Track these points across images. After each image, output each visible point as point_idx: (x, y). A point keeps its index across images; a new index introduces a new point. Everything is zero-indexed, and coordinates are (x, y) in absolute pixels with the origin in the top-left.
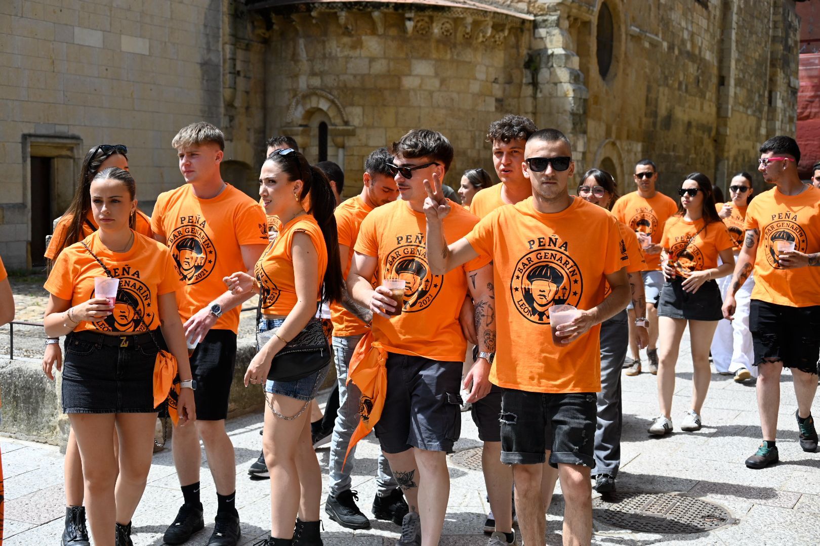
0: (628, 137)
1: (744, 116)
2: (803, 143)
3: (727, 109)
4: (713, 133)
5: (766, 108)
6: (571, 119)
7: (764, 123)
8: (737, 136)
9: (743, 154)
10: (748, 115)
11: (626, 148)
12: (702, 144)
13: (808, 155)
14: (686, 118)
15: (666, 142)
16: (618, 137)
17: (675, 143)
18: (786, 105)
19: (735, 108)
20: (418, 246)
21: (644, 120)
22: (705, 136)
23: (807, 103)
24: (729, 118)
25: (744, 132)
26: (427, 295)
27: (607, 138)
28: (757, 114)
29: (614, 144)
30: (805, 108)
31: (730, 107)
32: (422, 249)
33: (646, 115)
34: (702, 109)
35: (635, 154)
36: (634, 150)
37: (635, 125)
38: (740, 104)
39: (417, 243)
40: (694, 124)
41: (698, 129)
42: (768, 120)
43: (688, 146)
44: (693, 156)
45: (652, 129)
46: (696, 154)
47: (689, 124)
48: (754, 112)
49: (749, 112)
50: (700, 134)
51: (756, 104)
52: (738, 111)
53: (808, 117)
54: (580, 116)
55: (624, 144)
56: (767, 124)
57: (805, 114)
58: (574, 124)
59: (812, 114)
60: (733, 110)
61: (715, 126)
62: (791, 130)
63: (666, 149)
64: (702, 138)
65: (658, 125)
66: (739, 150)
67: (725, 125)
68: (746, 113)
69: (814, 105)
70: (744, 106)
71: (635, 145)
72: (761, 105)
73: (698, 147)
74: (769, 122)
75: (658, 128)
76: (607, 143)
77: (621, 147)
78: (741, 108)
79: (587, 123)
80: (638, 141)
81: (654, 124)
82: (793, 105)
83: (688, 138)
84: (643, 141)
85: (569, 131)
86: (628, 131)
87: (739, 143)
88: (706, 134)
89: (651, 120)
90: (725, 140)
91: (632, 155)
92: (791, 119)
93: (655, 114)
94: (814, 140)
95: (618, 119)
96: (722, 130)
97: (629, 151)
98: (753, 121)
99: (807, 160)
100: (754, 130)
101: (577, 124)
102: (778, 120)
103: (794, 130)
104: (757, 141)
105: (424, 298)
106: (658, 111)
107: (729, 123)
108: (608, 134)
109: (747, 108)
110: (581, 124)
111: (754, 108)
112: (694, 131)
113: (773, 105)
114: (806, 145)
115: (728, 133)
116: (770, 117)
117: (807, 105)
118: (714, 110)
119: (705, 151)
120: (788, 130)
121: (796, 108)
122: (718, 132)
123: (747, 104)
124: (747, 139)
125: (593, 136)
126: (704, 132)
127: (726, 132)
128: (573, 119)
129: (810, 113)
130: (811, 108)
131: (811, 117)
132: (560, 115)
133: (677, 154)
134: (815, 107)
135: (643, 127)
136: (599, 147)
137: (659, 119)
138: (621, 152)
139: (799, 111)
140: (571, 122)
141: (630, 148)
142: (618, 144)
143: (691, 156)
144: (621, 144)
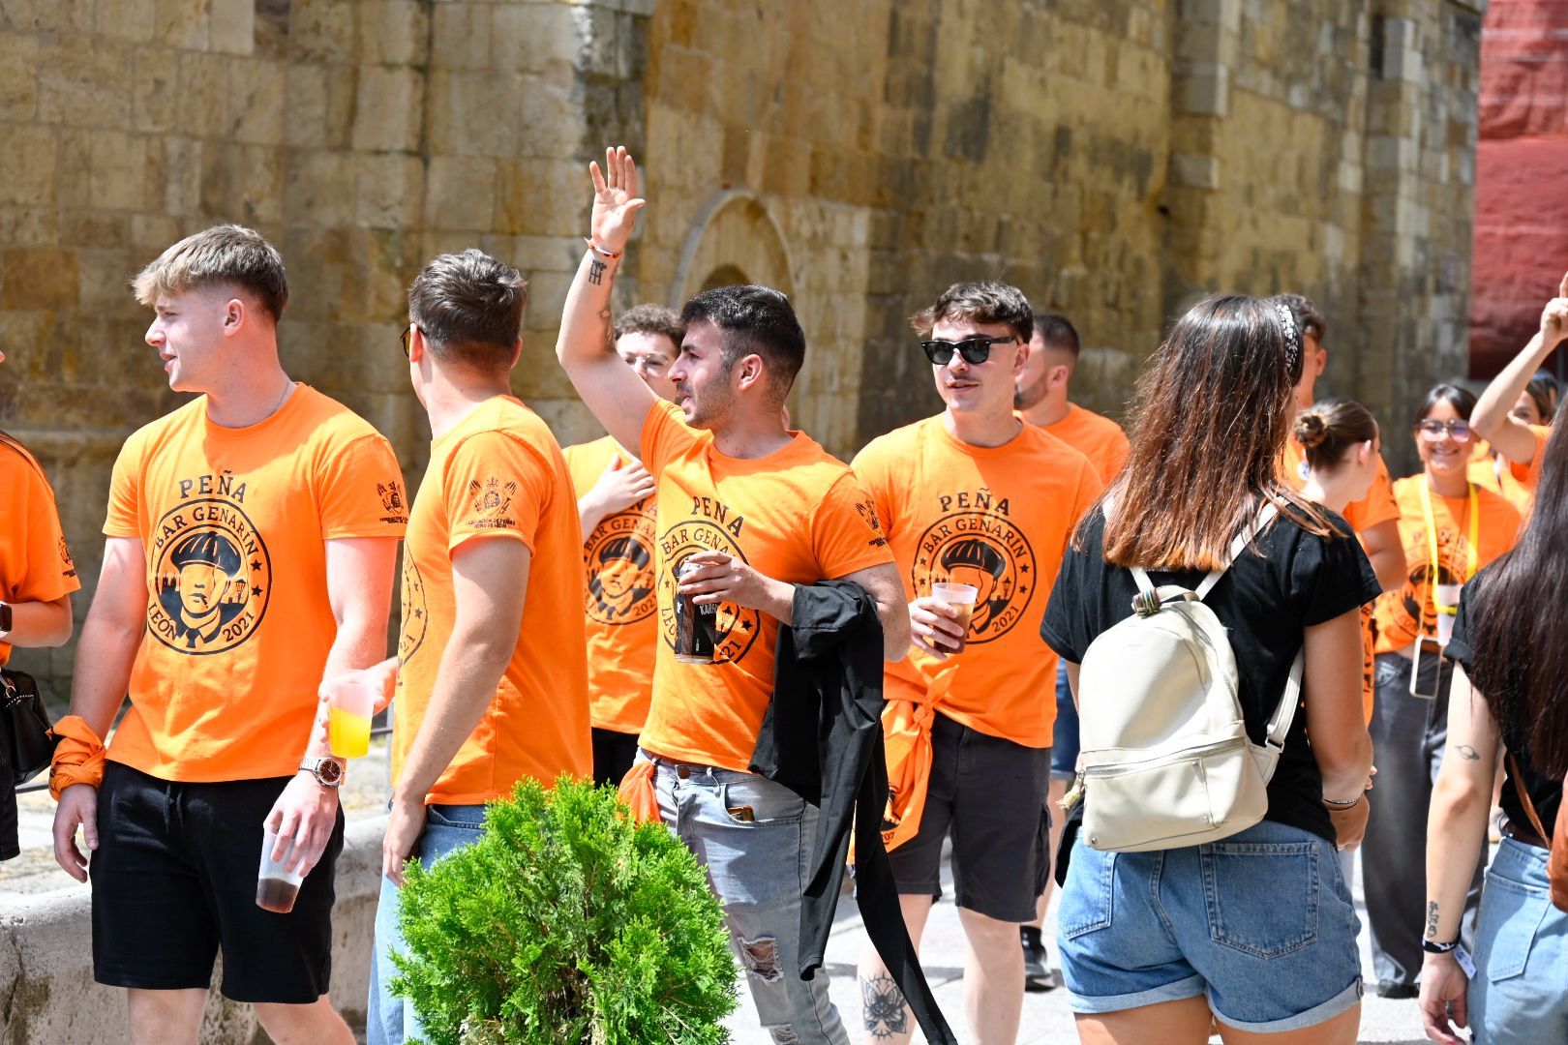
0: (815, 186)
1: (1277, 112)
2: (1501, 231)
3: (1212, 79)
4: (1156, 179)
5: (1360, 86)
6: (581, 97)
7: (1351, 143)
8: (1249, 194)
9: (1273, 271)
10: (1293, 112)
11: (806, 230)
12: (1112, 224)
13: (1518, 280)
14: (1049, 114)
15: (969, 209)
16: (775, 184)
17: (1005, 217)
18: (1438, 74)
19: (1241, 81)
21: (881, 113)
22: (1125, 192)
23: (1517, 69)
24: (1220, 120)
25: (1274, 178)
27: (726, 187)
28: (1328, 106)
29: (756, 211)
30: (1510, 89)
31: (1222, 73)
33: (887, 98)
34: (1112, 78)
35: (844, 257)
36: (839, 238)
37: (842, 132)
38: (1262, 65)
40: (1080, 137)
41: (1094, 160)
42: (1367, 134)
43: (1057, 231)
44: (1075, 270)
45: (910, 153)
46: (1091, 264)
47: (1062, 137)
48: (1317, 96)
49: (1297, 97)
50: (1104, 180)
51: (1322, 63)
52: (1254, 93)
53: (1518, 128)
54: (618, 87)
55: (798, 212)
56: (1364, 149)
57: (1510, 114)
58: (590, 120)
59: (1537, 118)
60: (1233, 88)
61: (1161, 149)
62: (1455, 176)
63: (967, 238)
64: (1110, 199)
65: (939, 135)
66: (1256, 253)
67: (1205, 148)
68: (1285, 103)
69: (1542, 77)
70: (1276, 73)
71: (841, 220)
72: (1344, 73)
73: (1094, 235)
74: (1372, 143)
75: (936, 151)
76: (732, 206)
77: (787, 228)
78: (1266, 82)
79: (644, 119)
80: (854, 202)
81: (922, 133)
82: (1466, 78)
83: (1055, 194)
84: (876, 205)
85: (572, 148)
86: (814, 156)
87: (1254, 222)
88: (1128, 181)
89: (910, 115)
90: (1203, 209)
91: (832, 258)
92: (1456, 134)
93: (924, 92)
94: (1542, 223)
95: (774, 107)
96: (1188, 166)
97: (818, 244)
98: (1309, 134)
99: (1517, 299)
100: (1313, 172)
101: (605, 122)
102: (1408, 135)
103: (1466, 175)
104: (1325, 218)
106: (937, 76)
107: (1216, 140)
108: (733, 169)
109: (1289, 80)
110: (623, 122)
111: (1315, 83)
112: (1079, 166)
113: (1388, 72)
114: (1515, 239)
115: (1215, 182)
116: (1377, 122)
117: (1517, 79)
118: (1159, 83)
119: (1124, 249)
120: (1444, 175)
121: (1474, 88)
122: (1174, 178)
123: (1289, 66)
124: (1288, 206)
125: (670, 176)
126: (1118, 175)
127: (1208, 178)
128: (589, 101)
129: (1529, 109)
130: (1533, 90)
131: (1532, 128)
132: (532, 79)
133: (1012, 262)
134: (1548, 90)
135: (877, 144)
136: (696, 222)
137: (941, 112)
138: (785, 244)
139: (1486, 100)
140: (579, 110)
141: (820, 228)
142: (774, 210)
143: (1065, 273)
144: (785, 214)
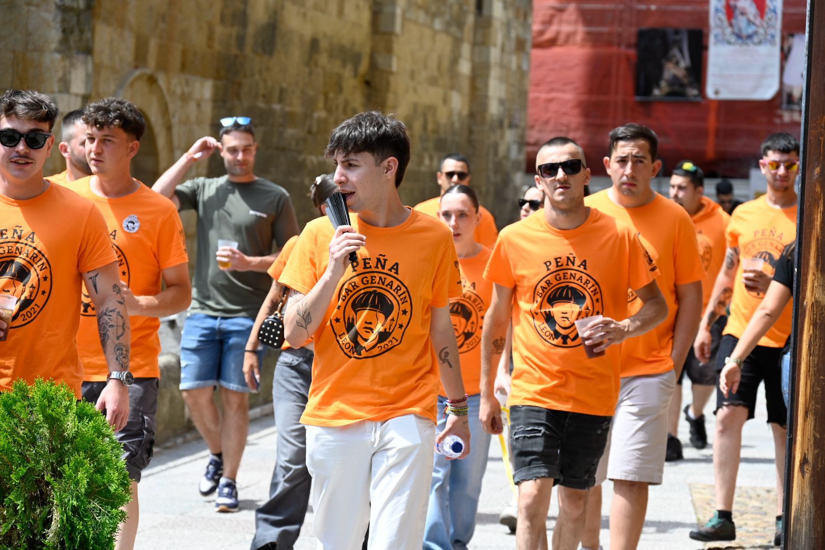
0: (184, 67)
1: (427, 32)
2: (543, 96)
3: (393, 15)
4: (364, 67)
5: (470, 19)
6: (59, 18)
7: (466, 49)
8: (412, 75)
9: (425, 115)
10: (435, 32)
11: (178, 91)
12: (340, 89)
13: (552, 122)
14: (307, 31)
15: (265, 81)
16: (163, 66)
17: (285, 85)
18: (511, 13)
19: (408, 15)
20: (17, 242)
21: (219, 30)
22: (348, 73)
23: (551, 12)
24: (397, 36)
25: (425, 66)
26: (32, 305)
27: (136, 67)
28: (454, 29)
29: (152, 80)
30: (548, 22)
31: (399, 11)
32: (23, 246)
33: (223, 20)
34: (341, 13)
35: (199, 105)
36: (196, 95)
37: (198, 39)
38: (420, 7)
39: (16, 239)
40: (324, 44)
41: (331, 55)
42: (474, 44)
43: (311, 93)
44: (320, 114)
45: (234, 51)
46: (329, 110)
47: (314, 44)
48: (448, 25)
49: (438, 24)
50: (336, 67)
51: (451, 7)
52: (415, 22)
53: (552, 42)
54: (78, 13)
55: (175, 81)
56: (472, 53)
57: (549, 35)
58: (64, 31)
59: (562, 38)
60: (405, 19)
61: (366, 51)
62: (519, 67)
63: (264, 96)
64: (340, 77)
65: (249, 41)
66: (415, 106)
67: (389, 50)
68: (431, 27)
69: (565, 16)
70: (427, 11)
71: (197, 85)
72: (462, 13)
73: (331, 95)
74: (477, 49)
75: (248, 49)
76: (139, 78)
77: (169, 89)
78: (421, 16)
79: (93, 31)
80: (204, 76)
81: (241, 41)
82: (526, 16)
83: (311, 73)
84: (217, 77)
85: (53, 46)
86: (184, 53)
87: (415, 90)
88: (349, 67)
89: (235, 31)
90: (388, 83)
91: (192, 106)
92: (520, 46)
93: (241, 18)
94: (564, 92)
95: (162, 26)
96: (381, 60)
97: (185, 98)
98: (444, 44)
99: (552, 131)
100: (446, 63)
101: (72, 32)
102: (495, 45)
103: (525, 66)
104: (452, 88)
105: (28, 309)
106: (249, 11)
107: (396, 47)
108: (140, 58)
109: (434, 16)
110: (82, 32)
111: (447, 17)
112: (323, 59)
113: (485, 11)
114: (550, 101)
115: (395, 67)
116: (479, 38)
117: (552, 17)
118: (365, 17)
119: (347, 103)
120: (514, 66)
121: (530, 20)
122: (373, 66)
123: (433, 8)
124: (433, 81)
125: (106, 60)
126: (344, 64)
127: (390, 66)
128: (63, 21)
129: (558, 33)
130: (560, 22)
131: (560, 41)
132: (33, 8)
133: (288, 109)
134: (568, 22)
135: (217, 46)
136: (120, 86)
137: (251, 29)
138: (168, 98)
139: (536, 27)
140: (58, 26)
141: (186, 90)
142: (162, 80)
143: (316, 115)
144: (167, 82)
